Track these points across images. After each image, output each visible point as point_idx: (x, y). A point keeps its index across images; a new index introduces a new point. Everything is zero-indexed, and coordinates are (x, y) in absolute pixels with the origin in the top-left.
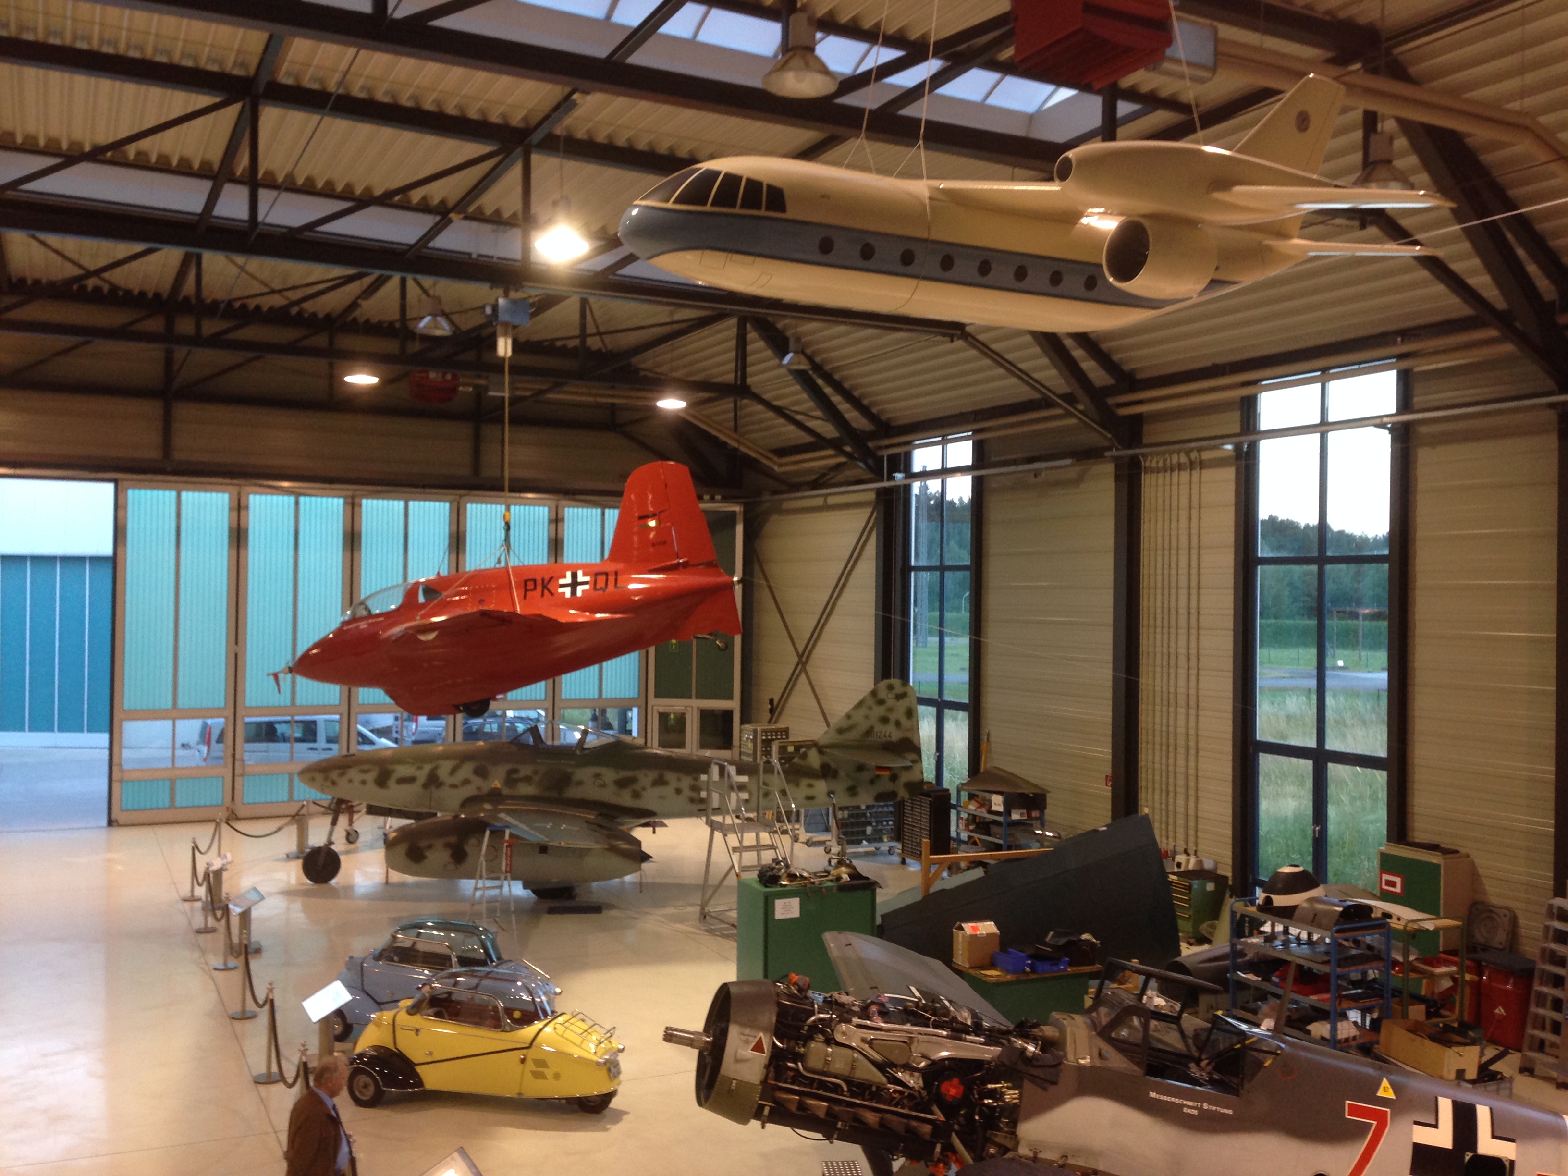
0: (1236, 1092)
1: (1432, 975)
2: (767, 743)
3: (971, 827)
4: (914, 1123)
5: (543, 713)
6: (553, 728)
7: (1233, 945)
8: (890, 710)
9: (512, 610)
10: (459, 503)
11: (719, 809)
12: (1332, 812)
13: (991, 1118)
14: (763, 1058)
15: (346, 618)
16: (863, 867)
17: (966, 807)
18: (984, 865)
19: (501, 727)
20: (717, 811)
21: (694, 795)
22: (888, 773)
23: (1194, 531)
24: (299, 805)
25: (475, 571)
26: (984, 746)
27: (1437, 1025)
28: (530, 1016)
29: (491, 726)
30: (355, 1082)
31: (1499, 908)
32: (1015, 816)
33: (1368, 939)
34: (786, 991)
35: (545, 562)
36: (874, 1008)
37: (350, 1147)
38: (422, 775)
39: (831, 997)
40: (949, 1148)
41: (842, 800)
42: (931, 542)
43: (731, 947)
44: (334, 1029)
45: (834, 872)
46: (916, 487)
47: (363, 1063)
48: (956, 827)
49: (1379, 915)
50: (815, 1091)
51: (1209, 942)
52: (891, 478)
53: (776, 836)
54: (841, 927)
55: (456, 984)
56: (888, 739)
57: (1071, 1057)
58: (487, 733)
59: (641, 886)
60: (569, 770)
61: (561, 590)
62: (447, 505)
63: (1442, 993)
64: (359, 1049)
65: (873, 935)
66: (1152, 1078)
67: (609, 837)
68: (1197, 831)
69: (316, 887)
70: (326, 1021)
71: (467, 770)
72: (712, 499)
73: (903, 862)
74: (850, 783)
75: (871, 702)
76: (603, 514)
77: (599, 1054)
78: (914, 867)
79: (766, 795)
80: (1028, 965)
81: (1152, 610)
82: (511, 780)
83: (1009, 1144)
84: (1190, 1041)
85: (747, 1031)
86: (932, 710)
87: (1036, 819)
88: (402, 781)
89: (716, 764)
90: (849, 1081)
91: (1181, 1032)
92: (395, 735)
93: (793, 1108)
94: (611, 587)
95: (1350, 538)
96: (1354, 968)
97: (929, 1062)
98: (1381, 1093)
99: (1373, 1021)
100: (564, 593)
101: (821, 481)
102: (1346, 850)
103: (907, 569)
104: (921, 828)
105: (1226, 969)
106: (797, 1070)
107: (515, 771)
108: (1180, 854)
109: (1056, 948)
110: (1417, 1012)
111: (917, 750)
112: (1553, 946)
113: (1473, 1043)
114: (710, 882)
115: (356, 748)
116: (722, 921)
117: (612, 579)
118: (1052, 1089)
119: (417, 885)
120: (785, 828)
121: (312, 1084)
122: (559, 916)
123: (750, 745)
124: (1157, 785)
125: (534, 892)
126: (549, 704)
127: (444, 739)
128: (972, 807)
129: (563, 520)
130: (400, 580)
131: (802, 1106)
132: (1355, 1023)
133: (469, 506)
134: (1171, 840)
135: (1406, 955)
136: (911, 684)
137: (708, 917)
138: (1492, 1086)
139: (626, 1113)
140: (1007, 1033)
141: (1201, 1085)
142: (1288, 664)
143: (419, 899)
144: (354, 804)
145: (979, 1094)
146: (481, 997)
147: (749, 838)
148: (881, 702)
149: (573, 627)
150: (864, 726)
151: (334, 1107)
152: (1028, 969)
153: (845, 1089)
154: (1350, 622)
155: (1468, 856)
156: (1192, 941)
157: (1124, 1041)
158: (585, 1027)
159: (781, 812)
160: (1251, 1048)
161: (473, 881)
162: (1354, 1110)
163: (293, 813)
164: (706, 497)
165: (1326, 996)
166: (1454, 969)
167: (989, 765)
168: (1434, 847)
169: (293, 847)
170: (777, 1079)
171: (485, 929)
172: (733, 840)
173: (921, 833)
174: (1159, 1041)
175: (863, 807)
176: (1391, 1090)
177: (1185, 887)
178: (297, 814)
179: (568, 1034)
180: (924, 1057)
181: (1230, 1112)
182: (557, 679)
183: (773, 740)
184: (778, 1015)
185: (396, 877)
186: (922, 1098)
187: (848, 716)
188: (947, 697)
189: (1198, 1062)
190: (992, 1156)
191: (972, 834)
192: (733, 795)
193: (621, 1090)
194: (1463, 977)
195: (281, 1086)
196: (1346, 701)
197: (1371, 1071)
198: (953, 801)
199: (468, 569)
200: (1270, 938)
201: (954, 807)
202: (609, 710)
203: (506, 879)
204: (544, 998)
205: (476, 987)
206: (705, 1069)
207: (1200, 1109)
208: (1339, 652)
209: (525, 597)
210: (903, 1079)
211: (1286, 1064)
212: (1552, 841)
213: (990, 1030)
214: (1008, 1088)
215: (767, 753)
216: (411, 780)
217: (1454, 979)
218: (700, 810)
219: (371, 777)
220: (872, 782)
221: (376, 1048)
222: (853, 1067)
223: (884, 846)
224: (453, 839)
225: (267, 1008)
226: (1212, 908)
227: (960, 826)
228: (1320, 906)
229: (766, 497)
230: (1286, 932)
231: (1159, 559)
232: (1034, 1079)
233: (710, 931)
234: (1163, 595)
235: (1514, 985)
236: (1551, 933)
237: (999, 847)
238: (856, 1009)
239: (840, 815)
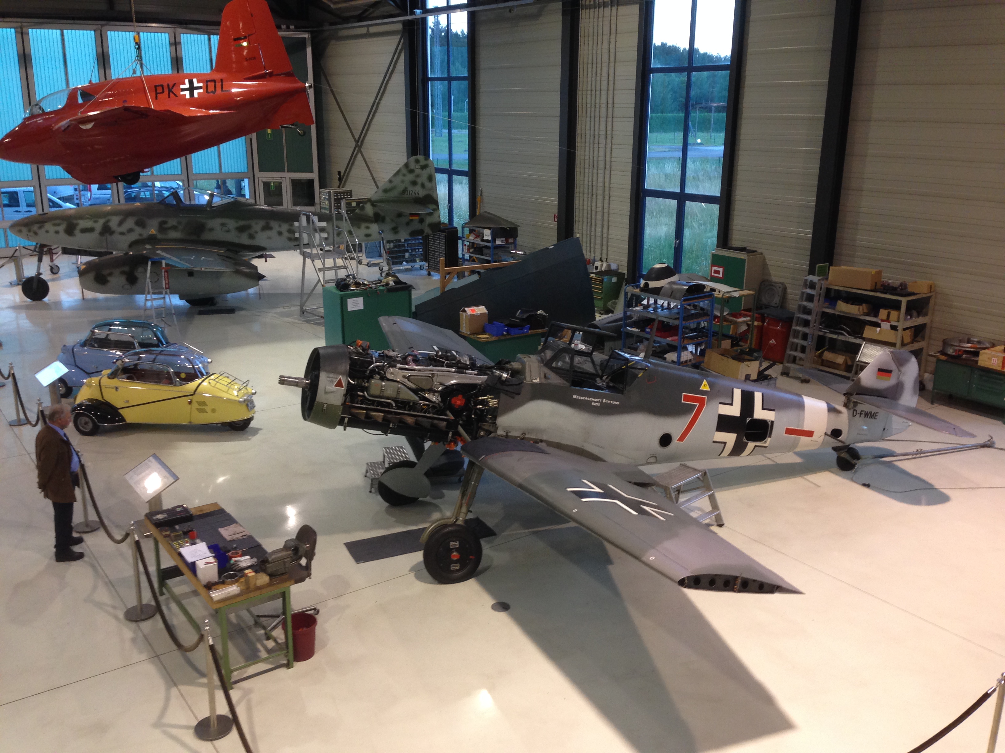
0: (621, 392)
1: (735, 323)
2: (338, 201)
3: (471, 251)
4: (436, 422)
5: (181, 184)
6: (189, 193)
7: (625, 312)
8: (418, 176)
9: (147, 106)
10: (101, 31)
11: (308, 244)
12: (687, 233)
13: (482, 416)
14: (342, 390)
15: (27, 116)
16: (403, 277)
17: (467, 238)
18: (479, 273)
19: (152, 194)
20: (307, 245)
21: (291, 236)
22: (417, 218)
23: (612, 50)
24: (14, 250)
25: (117, 79)
26: (478, 199)
27: (737, 351)
28: (191, 376)
29: (146, 194)
30: (79, 422)
31: (777, 283)
32: (498, 242)
33: (701, 304)
34: (354, 351)
35: (170, 72)
36: (410, 358)
37: (79, 459)
38: (98, 226)
39: (383, 353)
40: (457, 434)
41: (389, 236)
42: (442, 62)
43: (321, 330)
44: (60, 391)
45: (385, 281)
46: (431, 20)
47: (82, 409)
48: (462, 251)
49: (709, 290)
50: (375, 407)
51: (612, 312)
52: (413, 13)
53: (347, 261)
54: (389, 314)
55: (140, 359)
56: (417, 195)
57: (528, 379)
58: (142, 198)
59: (260, 296)
60: (204, 221)
61: (182, 93)
62: (93, 32)
63: (741, 333)
64: (78, 401)
65: (410, 317)
66: (574, 388)
67: (236, 264)
68: (607, 247)
69: (34, 303)
70: (53, 385)
71: (130, 223)
72: (288, 29)
73: (429, 274)
74: (393, 225)
75: (404, 171)
76: (209, 39)
77: (240, 396)
78: (436, 277)
79: (339, 234)
80: (505, 331)
81: (584, 106)
82: (162, 228)
83: (491, 429)
84: (598, 368)
85: (331, 375)
86: (445, 176)
87: (511, 243)
88: (84, 231)
89: (304, 214)
90: (396, 401)
91: (593, 362)
92: (76, 201)
93: (363, 418)
94: (219, 91)
95: (710, 58)
96: (692, 321)
97: (444, 387)
98: (702, 388)
99: (701, 350)
100: (185, 95)
101: (365, 15)
102: (694, 255)
103: (426, 79)
104: (440, 253)
105: (621, 326)
106: (364, 396)
107: (165, 222)
108: (598, 261)
109: (523, 320)
110: (726, 344)
111: (436, 203)
112: (805, 303)
113: (756, 359)
114: (305, 291)
115: (47, 210)
116: (315, 315)
117: (219, 85)
118: (517, 397)
119: (106, 300)
120: (353, 256)
121: (48, 422)
122: (205, 316)
123: (327, 202)
124: (585, 220)
125: (187, 301)
126: (184, 177)
127: (112, 203)
128: (472, 238)
129: (180, 43)
130: (64, 87)
131: (368, 416)
132: (691, 352)
133: (109, 33)
134: (592, 253)
135: (722, 312)
136: (431, 159)
137: (305, 313)
138: (765, 383)
139: (261, 429)
140: (490, 368)
141: (602, 390)
142: (668, 143)
143: (109, 309)
144: (53, 248)
145: (474, 402)
146: (158, 366)
147: (329, 262)
148: (412, 171)
149: (193, 119)
150: (401, 188)
151: (65, 435)
152: (505, 333)
153: (394, 405)
154: (706, 114)
155: (762, 254)
156: (602, 312)
157: (560, 369)
158: (230, 381)
159: (349, 245)
160: (631, 367)
161: (144, 296)
162: (686, 398)
163: (11, 255)
164: (284, 27)
165: (676, 338)
166: (748, 318)
167: (482, 211)
168: (743, 249)
169: (14, 278)
170: (352, 402)
171: (155, 324)
172: (318, 264)
173: (440, 255)
174: (580, 368)
175: (403, 241)
176: (708, 386)
177: (600, 281)
178: (12, 256)
179: (218, 385)
180: (441, 384)
181: (618, 403)
182: (188, 156)
183: (342, 199)
184: (350, 365)
185: (90, 295)
186: (440, 407)
187: (390, 181)
188: (455, 167)
189: (601, 378)
190: (482, 436)
191: (471, 255)
192: (317, 235)
193: (256, 416)
194: (753, 323)
195: (28, 427)
196: (700, 164)
197: (697, 376)
198: (460, 235)
199: (113, 78)
200: (646, 307)
201: (460, 238)
202: (228, 181)
203: (166, 293)
204: (200, 365)
205: (154, 360)
206: (307, 398)
207: (601, 403)
208: (699, 134)
209: (156, 99)
210: (428, 397)
211: (650, 375)
212: (810, 242)
213: (480, 367)
214: (492, 398)
215: (338, 207)
216: (91, 230)
217: (748, 325)
218: (295, 246)
219: (61, 228)
220: (408, 224)
221: (90, 400)
222: (398, 393)
223: (417, 265)
224: (126, 269)
225: (10, 379)
226: (615, 292)
227: (464, 250)
228: (675, 287)
229: (327, 27)
230: (656, 302)
231: (590, 70)
232: (507, 393)
233: (308, 322)
234: (591, 95)
235: (782, 327)
236: (805, 296)
237: (488, 262)
238: (399, 359)
239: (388, 246)
